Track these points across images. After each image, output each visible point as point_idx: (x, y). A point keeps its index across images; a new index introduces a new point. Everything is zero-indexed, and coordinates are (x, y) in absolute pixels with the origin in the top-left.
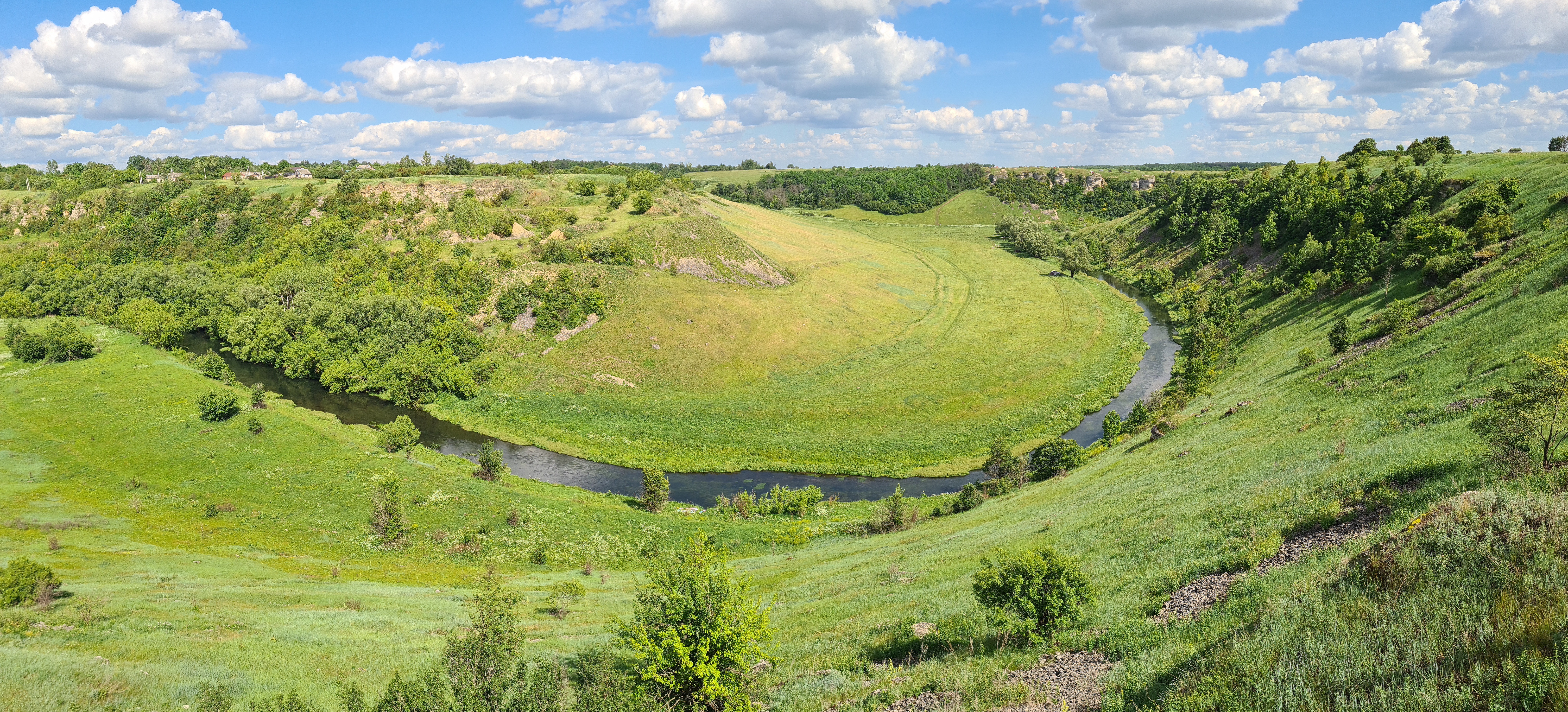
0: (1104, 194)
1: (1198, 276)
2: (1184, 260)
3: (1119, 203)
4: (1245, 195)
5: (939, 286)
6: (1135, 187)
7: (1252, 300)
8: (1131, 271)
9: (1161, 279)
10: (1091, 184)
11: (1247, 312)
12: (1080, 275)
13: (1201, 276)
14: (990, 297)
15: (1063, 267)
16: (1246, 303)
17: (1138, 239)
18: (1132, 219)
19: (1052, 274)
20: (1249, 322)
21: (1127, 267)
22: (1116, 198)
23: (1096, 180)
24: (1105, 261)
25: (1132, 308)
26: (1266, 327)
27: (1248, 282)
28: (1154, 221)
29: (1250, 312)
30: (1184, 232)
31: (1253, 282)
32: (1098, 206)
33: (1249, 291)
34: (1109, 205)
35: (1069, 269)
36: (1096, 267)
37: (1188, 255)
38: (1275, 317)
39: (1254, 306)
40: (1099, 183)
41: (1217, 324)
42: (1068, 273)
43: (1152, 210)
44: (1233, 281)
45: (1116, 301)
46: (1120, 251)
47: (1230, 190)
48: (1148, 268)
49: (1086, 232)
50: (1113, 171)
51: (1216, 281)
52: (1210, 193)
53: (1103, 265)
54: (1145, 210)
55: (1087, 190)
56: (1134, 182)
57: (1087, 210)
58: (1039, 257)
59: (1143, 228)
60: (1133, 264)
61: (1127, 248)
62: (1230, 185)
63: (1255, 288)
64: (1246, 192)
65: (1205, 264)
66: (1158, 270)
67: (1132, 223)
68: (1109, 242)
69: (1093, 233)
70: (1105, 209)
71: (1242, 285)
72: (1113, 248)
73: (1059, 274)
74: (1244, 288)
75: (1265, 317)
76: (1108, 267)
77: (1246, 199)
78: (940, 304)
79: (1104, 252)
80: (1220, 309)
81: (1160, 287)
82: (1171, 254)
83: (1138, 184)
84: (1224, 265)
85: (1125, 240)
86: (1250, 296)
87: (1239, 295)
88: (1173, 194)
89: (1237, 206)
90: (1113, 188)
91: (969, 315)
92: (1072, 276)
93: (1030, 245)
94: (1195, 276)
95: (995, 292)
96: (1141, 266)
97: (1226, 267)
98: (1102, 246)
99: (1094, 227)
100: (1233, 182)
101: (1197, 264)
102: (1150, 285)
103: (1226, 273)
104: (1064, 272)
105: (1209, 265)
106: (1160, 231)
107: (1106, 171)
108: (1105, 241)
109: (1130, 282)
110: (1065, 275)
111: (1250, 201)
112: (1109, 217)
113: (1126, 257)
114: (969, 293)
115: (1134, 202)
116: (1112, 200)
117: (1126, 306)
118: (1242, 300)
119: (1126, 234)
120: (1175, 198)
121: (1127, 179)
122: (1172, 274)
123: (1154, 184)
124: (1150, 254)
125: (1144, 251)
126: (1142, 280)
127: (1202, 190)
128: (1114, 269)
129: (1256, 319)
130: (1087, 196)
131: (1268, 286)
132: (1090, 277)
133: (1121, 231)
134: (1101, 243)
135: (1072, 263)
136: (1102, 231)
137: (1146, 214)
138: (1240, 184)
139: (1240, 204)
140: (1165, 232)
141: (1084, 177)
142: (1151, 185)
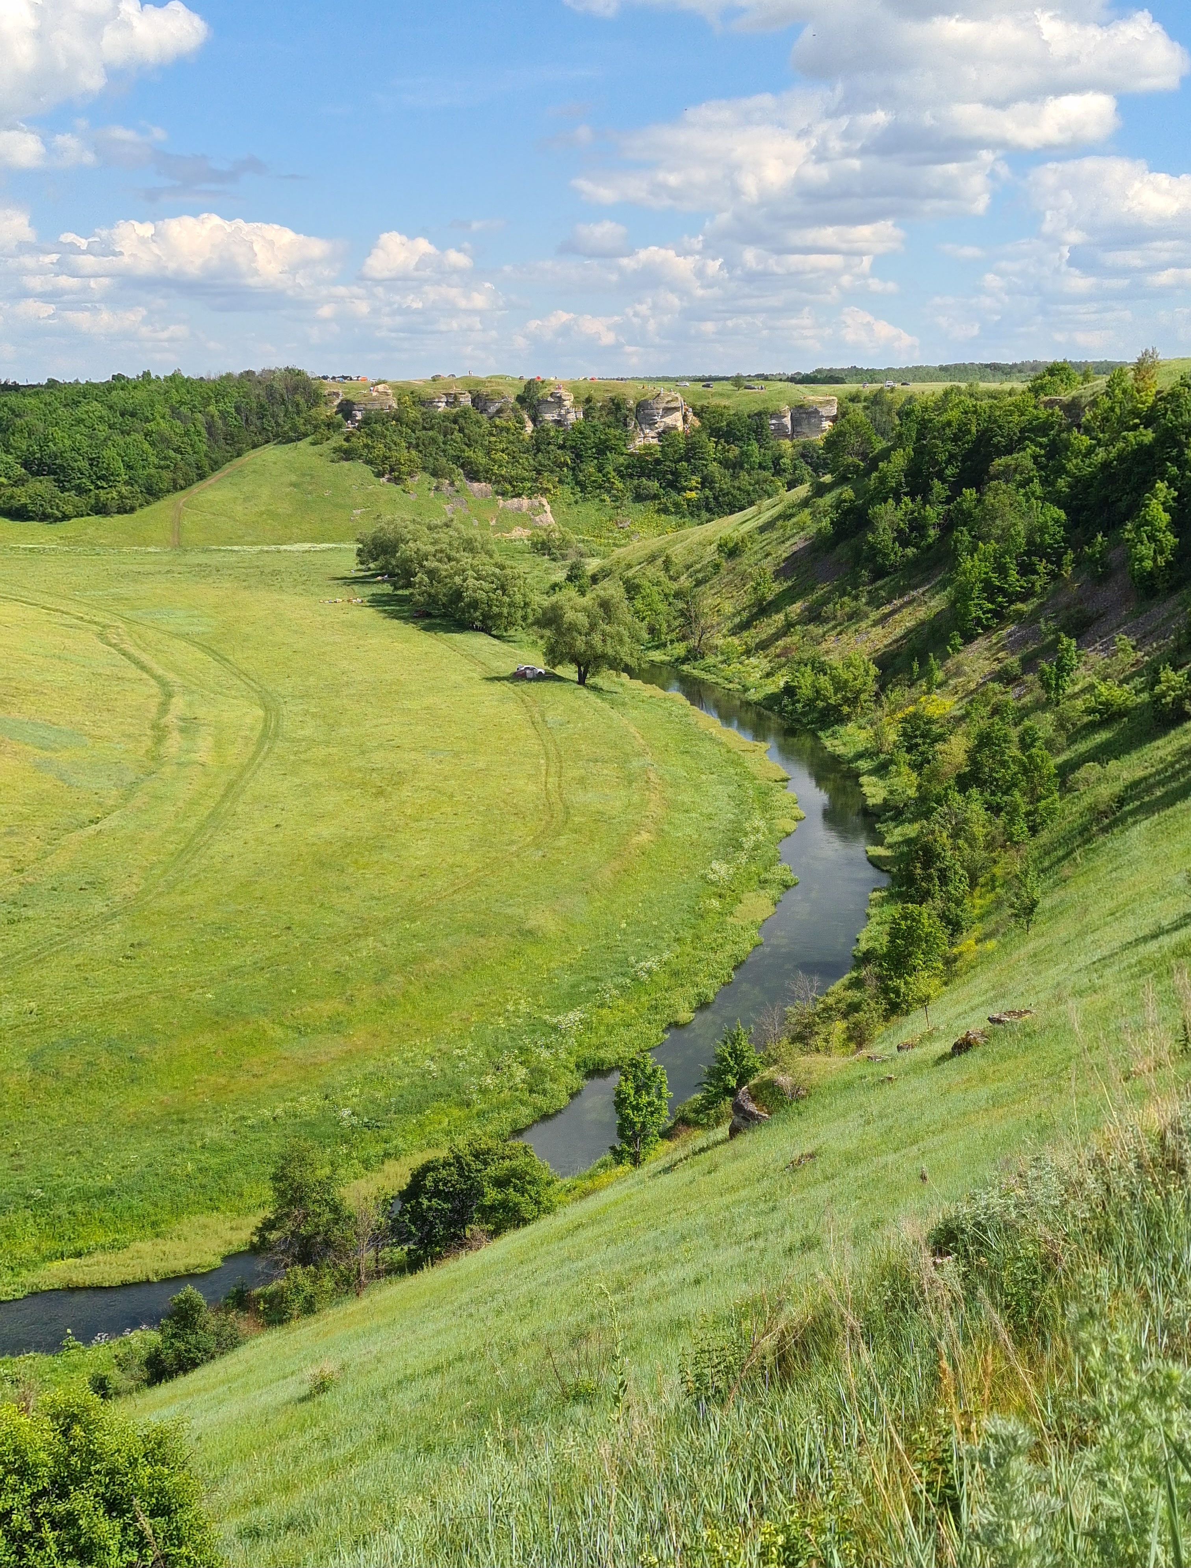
0: (692, 452)
1: (949, 675)
2: (910, 631)
3: (734, 477)
4: (1086, 441)
5: (170, 719)
6: (780, 431)
7: (1102, 736)
8: (759, 663)
9: (840, 685)
10: (652, 424)
11: (1081, 774)
12: (605, 679)
13: (958, 673)
14: (327, 744)
15: (554, 655)
16: (1082, 747)
17: (779, 574)
18: (766, 517)
19: (519, 676)
20: (1087, 800)
21: (748, 653)
22: (725, 463)
23: (668, 411)
24: (684, 638)
25: (754, 768)
26: (1132, 813)
27: (1092, 687)
28: (826, 522)
29: (1089, 770)
30: (910, 551)
31: (1102, 688)
32: (674, 484)
33: (1090, 711)
34: (706, 482)
35: (575, 659)
36: (657, 656)
37: (922, 613)
38: (1161, 783)
39: (1103, 753)
40: (675, 420)
41: (994, 809)
42: (569, 671)
43: (820, 490)
44: (1046, 686)
45: (706, 748)
46: (728, 608)
47: (1044, 428)
48: (805, 656)
49: (633, 558)
50: (716, 387)
51: (996, 686)
52: (985, 437)
53: (680, 649)
54: (803, 491)
55: (639, 442)
56: (779, 416)
57: (639, 498)
58: (486, 630)
59: (797, 543)
60: (763, 646)
61: (746, 600)
62: (1043, 413)
63: (1107, 704)
64: (1088, 431)
65: (969, 638)
66: (834, 659)
67: (762, 529)
68: (699, 583)
69: (651, 559)
70: (693, 495)
71: (1075, 696)
72: (708, 600)
73: (540, 677)
74: (1079, 704)
75: (1135, 784)
76: (693, 655)
77: (1090, 451)
78: (167, 770)
79: (682, 613)
80: (1003, 764)
81: (836, 708)
82: (875, 615)
83: (787, 421)
84: (1022, 642)
85: (744, 577)
86: (1092, 728)
87: (1061, 725)
88: (881, 444)
89: (1061, 470)
90: (716, 433)
91: (256, 799)
92: (582, 681)
93: (457, 595)
94: (939, 676)
95: (344, 731)
96: (786, 651)
97: (1032, 647)
98: (678, 595)
99: (654, 543)
100: (1050, 404)
101: (946, 640)
102: (810, 703)
103: (1028, 663)
104: (559, 671)
105: (981, 643)
106: (843, 550)
107: (699, 386)
108: (685, 582)
109: (753, 695)
110: (560, 679)
111: (1101, 455)
112: (705, 515)
113: (745, 626)
114: (264, 735)
115: (778, 471)
116: (714, 467)
117: (736, 763)
118: (1072, 740)
119: (745, 562)
120: (885, 455)
121: (756, 408)
122: (874, 670)
123: (834, 419)
124: (814, 616)
125: (796, 608)
126: (789, 691)
127: (963, 430)
128: (710, 660)
129: (1106, 792)
130: (640, 457)
131: (1145, 696)
132: (638, 684)
133: (732, 551)
134: (675, 586)
135: (580, 644)
136: (678, 553)
137: (805, 503)
138: (1073, 408)
139: (1069, 466)
140: (858, 552)
141: (631, 403)
142: (827, 425)
